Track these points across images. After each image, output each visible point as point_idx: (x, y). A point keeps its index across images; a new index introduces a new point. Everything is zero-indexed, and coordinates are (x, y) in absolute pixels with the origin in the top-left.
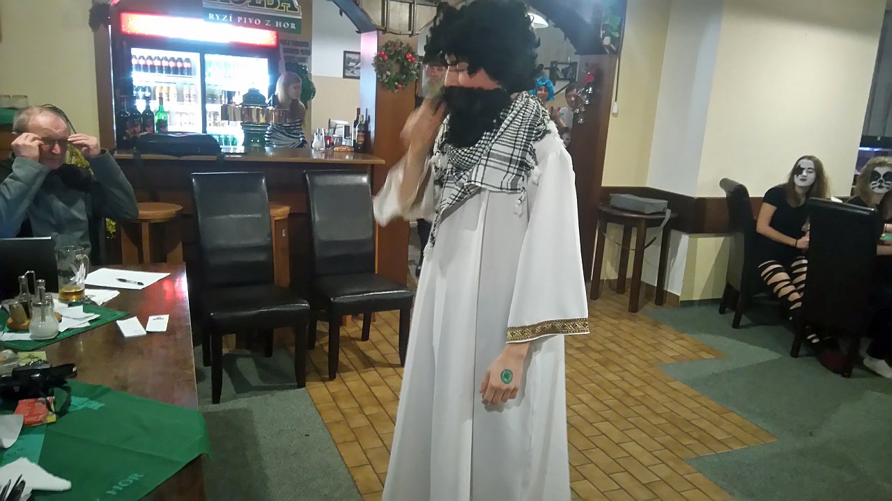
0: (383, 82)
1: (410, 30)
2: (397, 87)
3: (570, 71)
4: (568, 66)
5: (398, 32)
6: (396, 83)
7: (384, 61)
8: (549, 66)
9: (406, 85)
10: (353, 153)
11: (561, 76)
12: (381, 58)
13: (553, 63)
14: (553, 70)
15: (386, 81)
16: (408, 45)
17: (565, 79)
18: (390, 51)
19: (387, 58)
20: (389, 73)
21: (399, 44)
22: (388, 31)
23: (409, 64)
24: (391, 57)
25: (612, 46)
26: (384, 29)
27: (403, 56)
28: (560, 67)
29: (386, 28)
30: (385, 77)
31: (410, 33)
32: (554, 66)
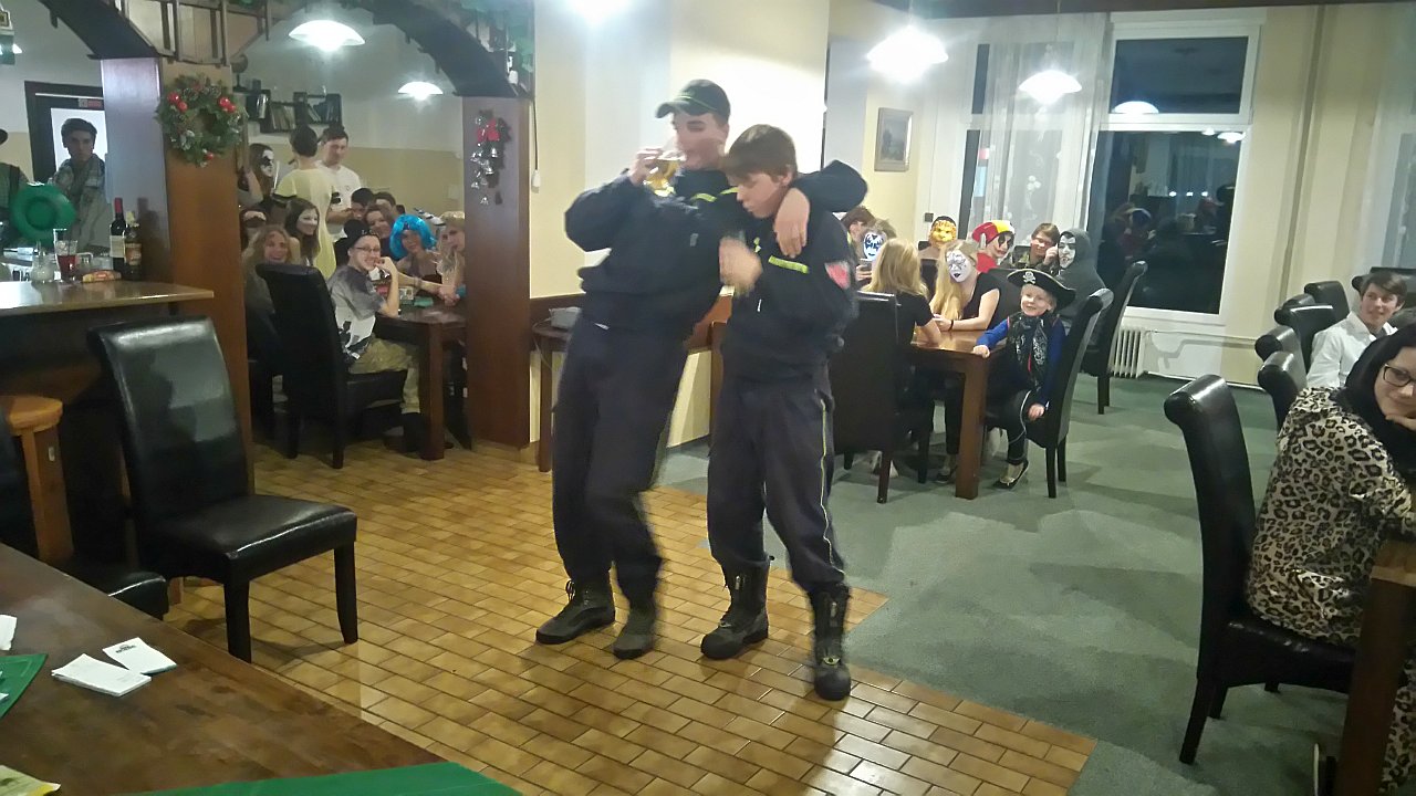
0: (181, 151)
1: (215, 55)
2: (206, 158)
3: (330, 110)
4: (323, 100)
5: (197, 61)
6: (205, 151)
7: (181, 111)
8: (290, 100)
9: (221, 153)
10: (119, 283)
11: (316, 118)
12: (173, 107)
13: (297, 95)
14: (300, 106)
15: (187, 147)
16: (220, 82)
17: (322, 122)
18: (192, 94)
19: (186, 106)
20: (191, 133)
21: (203, 82)
22: (181, 59)
23: (226, 117)
24: (191, 106)
25: (522, 85)
26: (170, 54)
27: (215, 104)
28: (312, 102)
29: (176, 53)
30: (184, 140)
31: (218, 61)
32: (301, 100)
